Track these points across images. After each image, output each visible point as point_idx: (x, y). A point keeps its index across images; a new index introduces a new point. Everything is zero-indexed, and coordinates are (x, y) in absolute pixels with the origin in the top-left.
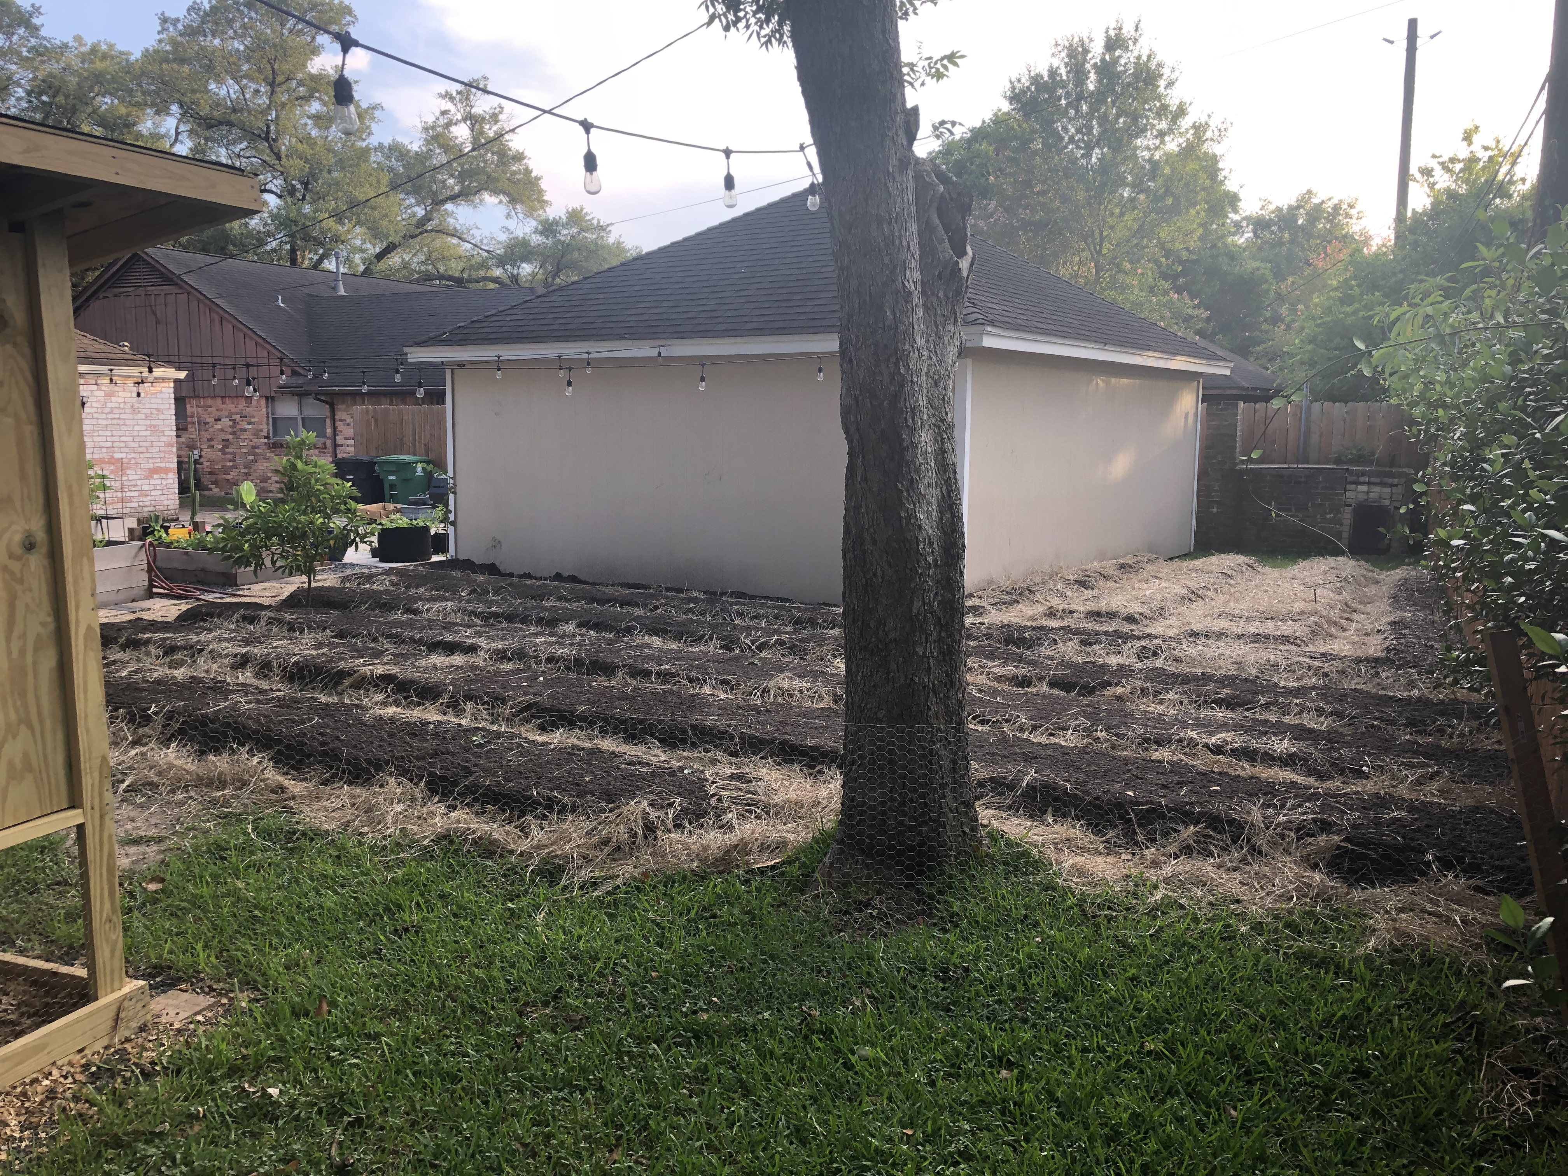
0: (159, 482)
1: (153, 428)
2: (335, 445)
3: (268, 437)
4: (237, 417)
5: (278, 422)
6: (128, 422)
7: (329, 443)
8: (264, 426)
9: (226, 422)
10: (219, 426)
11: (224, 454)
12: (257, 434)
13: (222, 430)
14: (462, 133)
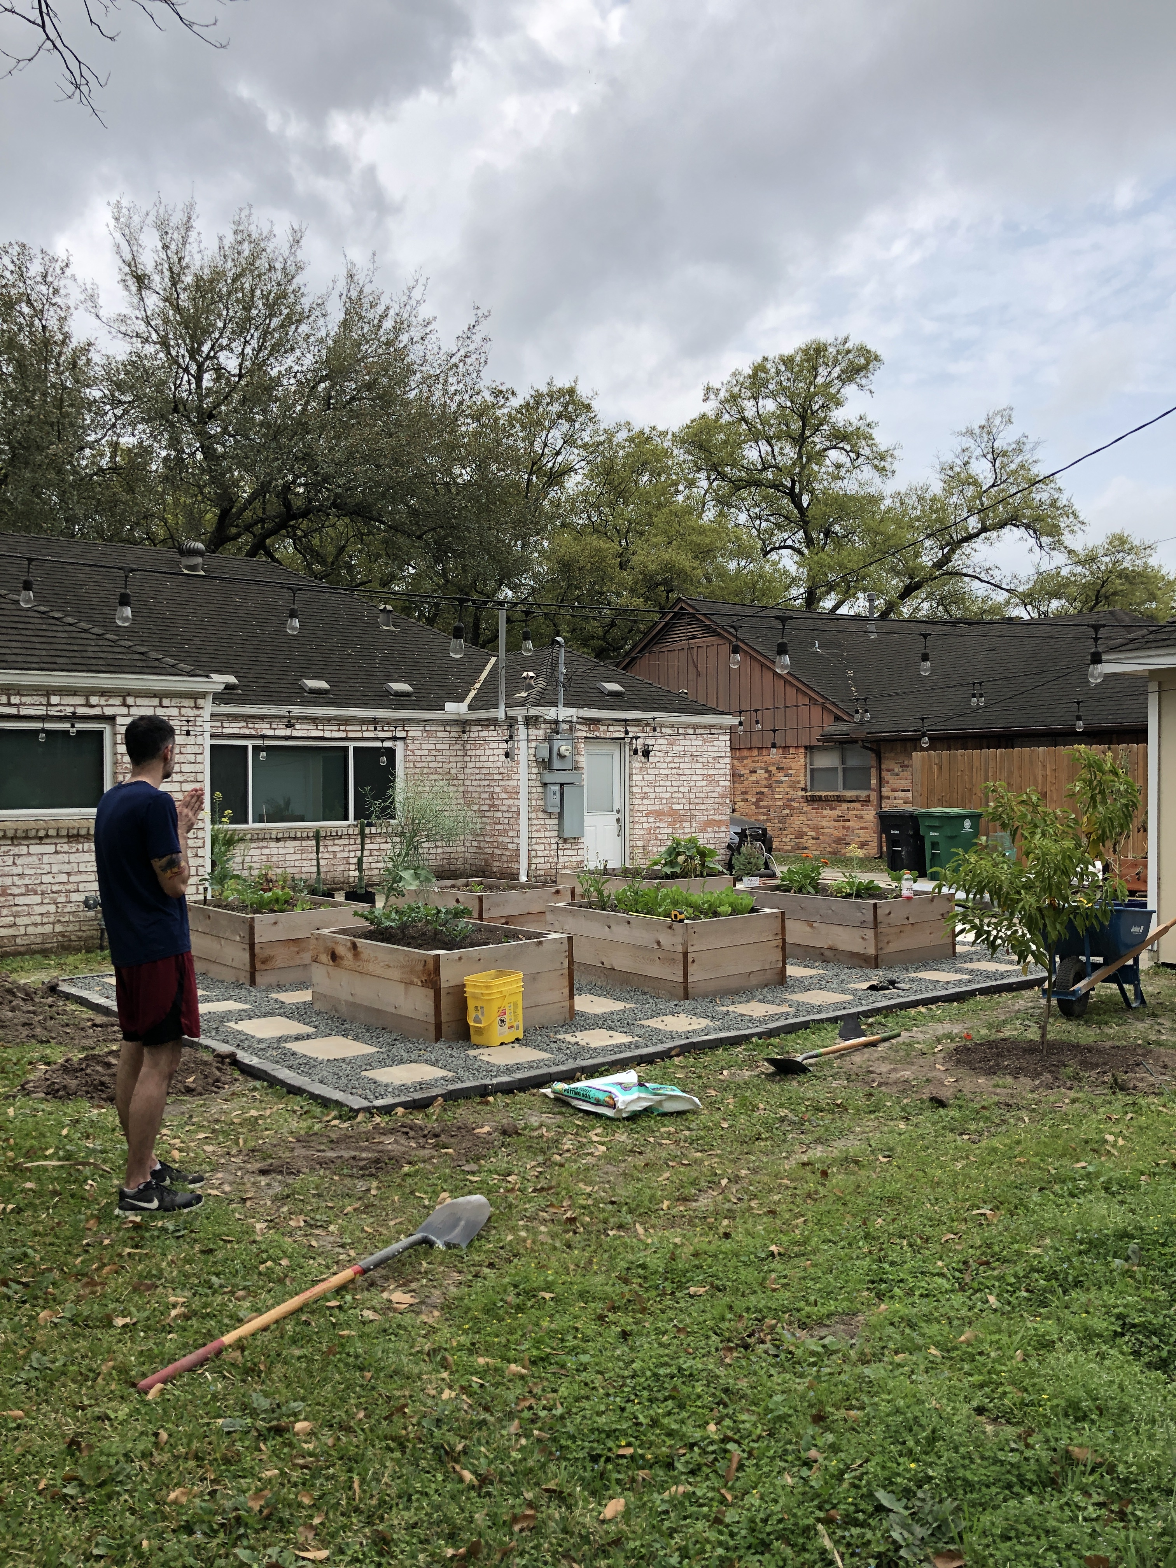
0: (712, 835)
1: (708, 778)
2: (881, 798)
3: (805, 790)
4: (773, 769)
5: (816, 774)
6: (687, 772)
7: (874, 796)
8: (802, 778)
9: (761, 774)
10: (753, 778)
11: (758, 807)
12: (793, 786)
13: (757, 782)
14: (983, 470)
